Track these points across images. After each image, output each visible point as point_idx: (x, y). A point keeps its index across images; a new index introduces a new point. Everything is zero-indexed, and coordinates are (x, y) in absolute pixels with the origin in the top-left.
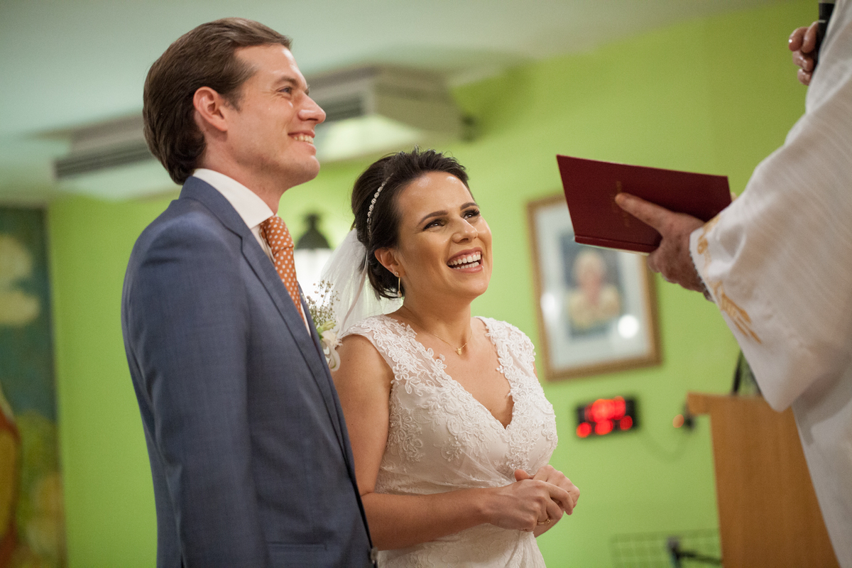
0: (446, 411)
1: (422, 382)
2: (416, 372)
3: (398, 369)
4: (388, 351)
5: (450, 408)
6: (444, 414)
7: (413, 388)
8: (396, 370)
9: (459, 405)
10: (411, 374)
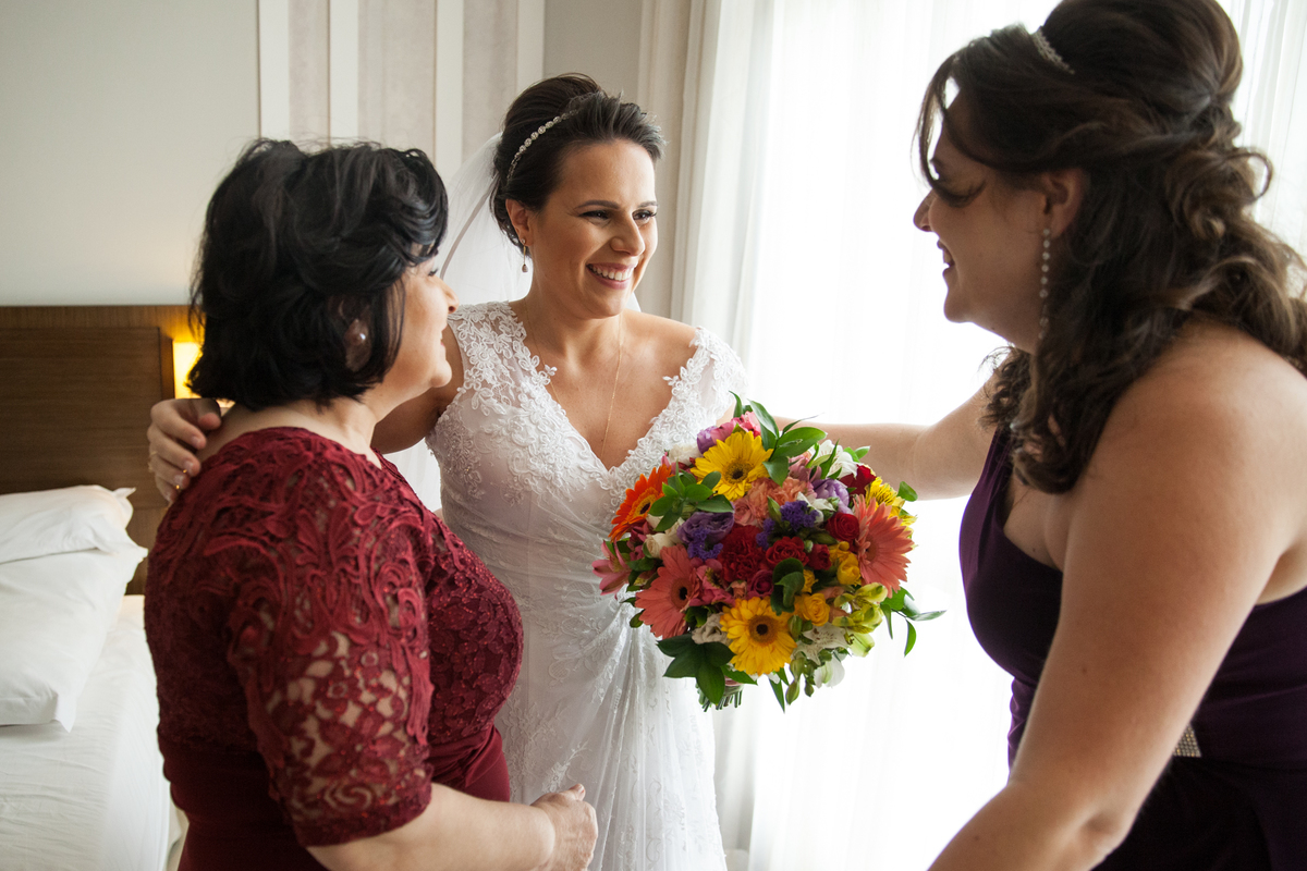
0: (512, 441)
1: (494, 397)
2: (494, 383)
3: (471, 374)
4: (469, 347)
5: (517, 437)
6: (508, 445)
7: (480, 403)
8: (468, 376)
9: (533, 433)
10: (485, 384)
